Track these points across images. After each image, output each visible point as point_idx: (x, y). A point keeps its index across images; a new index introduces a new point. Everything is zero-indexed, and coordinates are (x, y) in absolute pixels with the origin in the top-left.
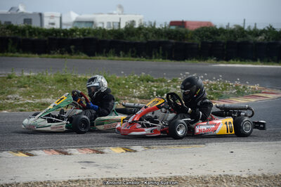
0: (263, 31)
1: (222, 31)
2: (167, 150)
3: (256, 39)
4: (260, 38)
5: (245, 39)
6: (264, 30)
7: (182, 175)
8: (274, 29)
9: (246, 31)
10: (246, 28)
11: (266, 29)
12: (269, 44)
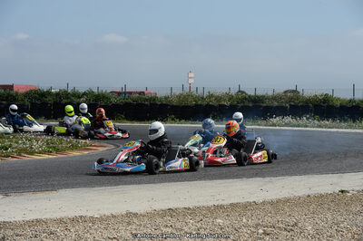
0: (85, 94)
1: (49, 93)
2: (23, 197)
7: (43, 218)
8: (93, 92)
9: (69, 94)
11: (87, 92)
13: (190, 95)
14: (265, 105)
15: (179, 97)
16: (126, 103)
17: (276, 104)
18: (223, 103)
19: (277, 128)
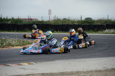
3: (7, 22)
4: (9, 22)
5: (3, 23)
6: (10, 19)
8: (14, 19)
9: (3, 19)
10: (3, 18)
11: (11, 18)
12: (13, 24)
13: (59, 20)
14: (94, 24)
15: (55, 21)
16: (30, 24)
17: (99, 24)
18: (75, 24)
19: (108, 34)
